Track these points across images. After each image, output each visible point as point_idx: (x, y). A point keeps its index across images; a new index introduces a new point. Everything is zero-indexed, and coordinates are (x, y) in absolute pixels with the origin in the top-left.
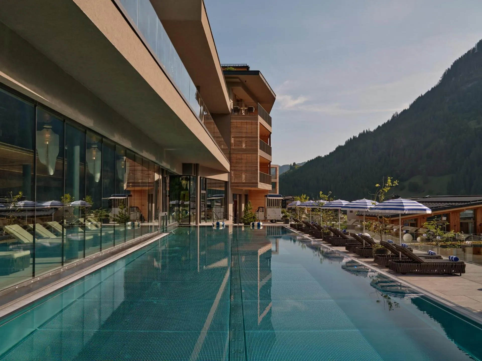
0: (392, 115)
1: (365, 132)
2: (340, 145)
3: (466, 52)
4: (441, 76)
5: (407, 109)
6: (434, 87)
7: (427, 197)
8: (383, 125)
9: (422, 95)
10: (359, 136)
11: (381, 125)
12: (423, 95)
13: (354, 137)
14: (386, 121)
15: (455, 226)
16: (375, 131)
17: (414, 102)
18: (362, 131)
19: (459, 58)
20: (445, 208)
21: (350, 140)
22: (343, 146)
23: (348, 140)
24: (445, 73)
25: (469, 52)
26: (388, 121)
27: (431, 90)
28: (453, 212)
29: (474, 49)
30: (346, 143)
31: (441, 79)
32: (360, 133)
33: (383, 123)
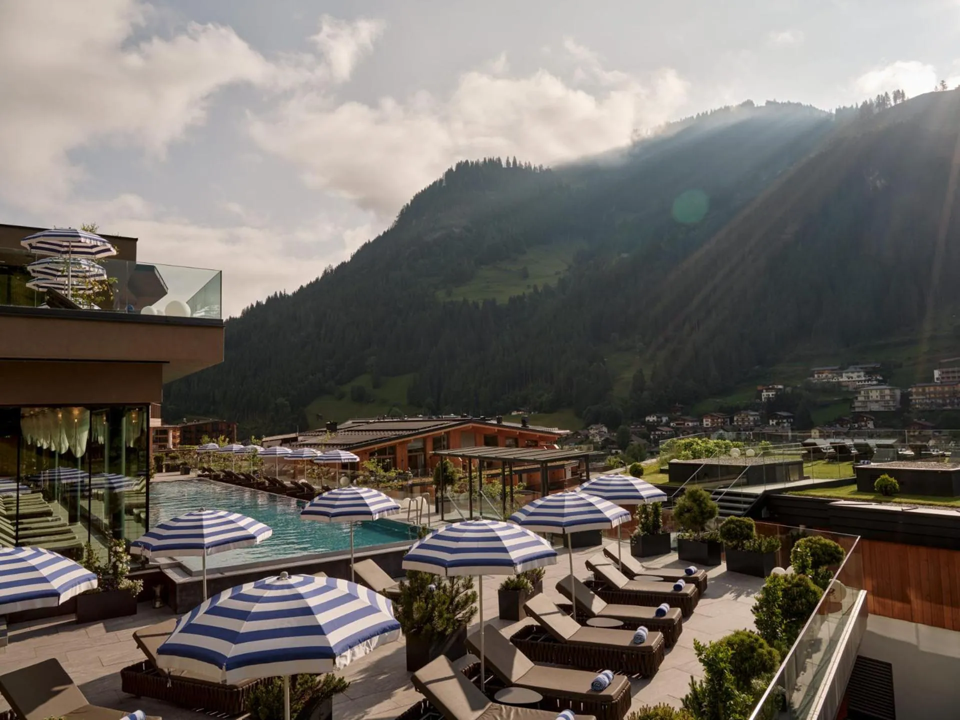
0: (324, 270)
1: (278, 295)
2: (232, 316)
3: (431, 183)
4: (398, 215)
5: (347, 261)
6: (388, 231)
7: (371, 423)
8: (308, 286)
9: (369, 241)
10: (266, 303)
11: (305, 285)
12: (371, 241)
13: (258, 303)
14: (313, 280)
15: (402, 460)
16: (294, 294)
17: (358, 251)
18: (272, 294)
19: (422, 191)
20: (390, 440)
21: (251, 308)
22: (239, 319)
23: (248, 308)
24: (402, 210)
25: (435, 183)
26: (317, 279)
27: (383, 235)
28: (400, 443)
29: (441, 180)
30: (243, 313)
31: (396, 219)
32: (269, 297)
33: (309, 283)
